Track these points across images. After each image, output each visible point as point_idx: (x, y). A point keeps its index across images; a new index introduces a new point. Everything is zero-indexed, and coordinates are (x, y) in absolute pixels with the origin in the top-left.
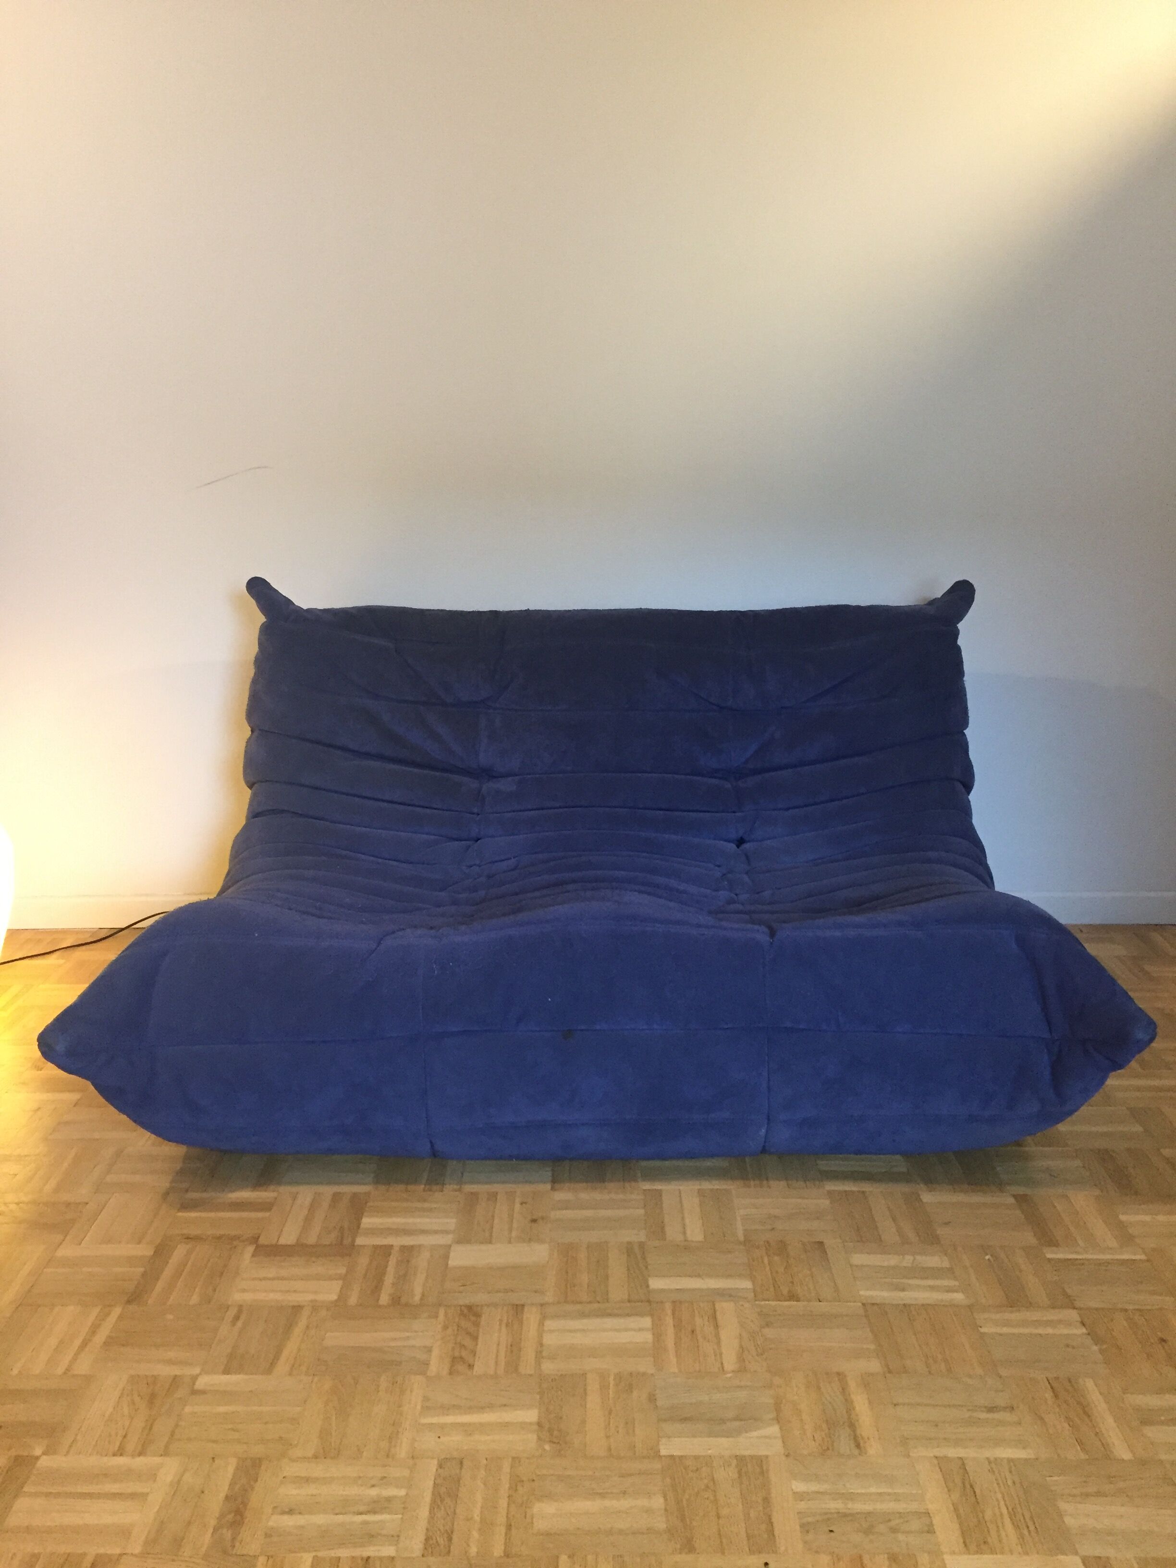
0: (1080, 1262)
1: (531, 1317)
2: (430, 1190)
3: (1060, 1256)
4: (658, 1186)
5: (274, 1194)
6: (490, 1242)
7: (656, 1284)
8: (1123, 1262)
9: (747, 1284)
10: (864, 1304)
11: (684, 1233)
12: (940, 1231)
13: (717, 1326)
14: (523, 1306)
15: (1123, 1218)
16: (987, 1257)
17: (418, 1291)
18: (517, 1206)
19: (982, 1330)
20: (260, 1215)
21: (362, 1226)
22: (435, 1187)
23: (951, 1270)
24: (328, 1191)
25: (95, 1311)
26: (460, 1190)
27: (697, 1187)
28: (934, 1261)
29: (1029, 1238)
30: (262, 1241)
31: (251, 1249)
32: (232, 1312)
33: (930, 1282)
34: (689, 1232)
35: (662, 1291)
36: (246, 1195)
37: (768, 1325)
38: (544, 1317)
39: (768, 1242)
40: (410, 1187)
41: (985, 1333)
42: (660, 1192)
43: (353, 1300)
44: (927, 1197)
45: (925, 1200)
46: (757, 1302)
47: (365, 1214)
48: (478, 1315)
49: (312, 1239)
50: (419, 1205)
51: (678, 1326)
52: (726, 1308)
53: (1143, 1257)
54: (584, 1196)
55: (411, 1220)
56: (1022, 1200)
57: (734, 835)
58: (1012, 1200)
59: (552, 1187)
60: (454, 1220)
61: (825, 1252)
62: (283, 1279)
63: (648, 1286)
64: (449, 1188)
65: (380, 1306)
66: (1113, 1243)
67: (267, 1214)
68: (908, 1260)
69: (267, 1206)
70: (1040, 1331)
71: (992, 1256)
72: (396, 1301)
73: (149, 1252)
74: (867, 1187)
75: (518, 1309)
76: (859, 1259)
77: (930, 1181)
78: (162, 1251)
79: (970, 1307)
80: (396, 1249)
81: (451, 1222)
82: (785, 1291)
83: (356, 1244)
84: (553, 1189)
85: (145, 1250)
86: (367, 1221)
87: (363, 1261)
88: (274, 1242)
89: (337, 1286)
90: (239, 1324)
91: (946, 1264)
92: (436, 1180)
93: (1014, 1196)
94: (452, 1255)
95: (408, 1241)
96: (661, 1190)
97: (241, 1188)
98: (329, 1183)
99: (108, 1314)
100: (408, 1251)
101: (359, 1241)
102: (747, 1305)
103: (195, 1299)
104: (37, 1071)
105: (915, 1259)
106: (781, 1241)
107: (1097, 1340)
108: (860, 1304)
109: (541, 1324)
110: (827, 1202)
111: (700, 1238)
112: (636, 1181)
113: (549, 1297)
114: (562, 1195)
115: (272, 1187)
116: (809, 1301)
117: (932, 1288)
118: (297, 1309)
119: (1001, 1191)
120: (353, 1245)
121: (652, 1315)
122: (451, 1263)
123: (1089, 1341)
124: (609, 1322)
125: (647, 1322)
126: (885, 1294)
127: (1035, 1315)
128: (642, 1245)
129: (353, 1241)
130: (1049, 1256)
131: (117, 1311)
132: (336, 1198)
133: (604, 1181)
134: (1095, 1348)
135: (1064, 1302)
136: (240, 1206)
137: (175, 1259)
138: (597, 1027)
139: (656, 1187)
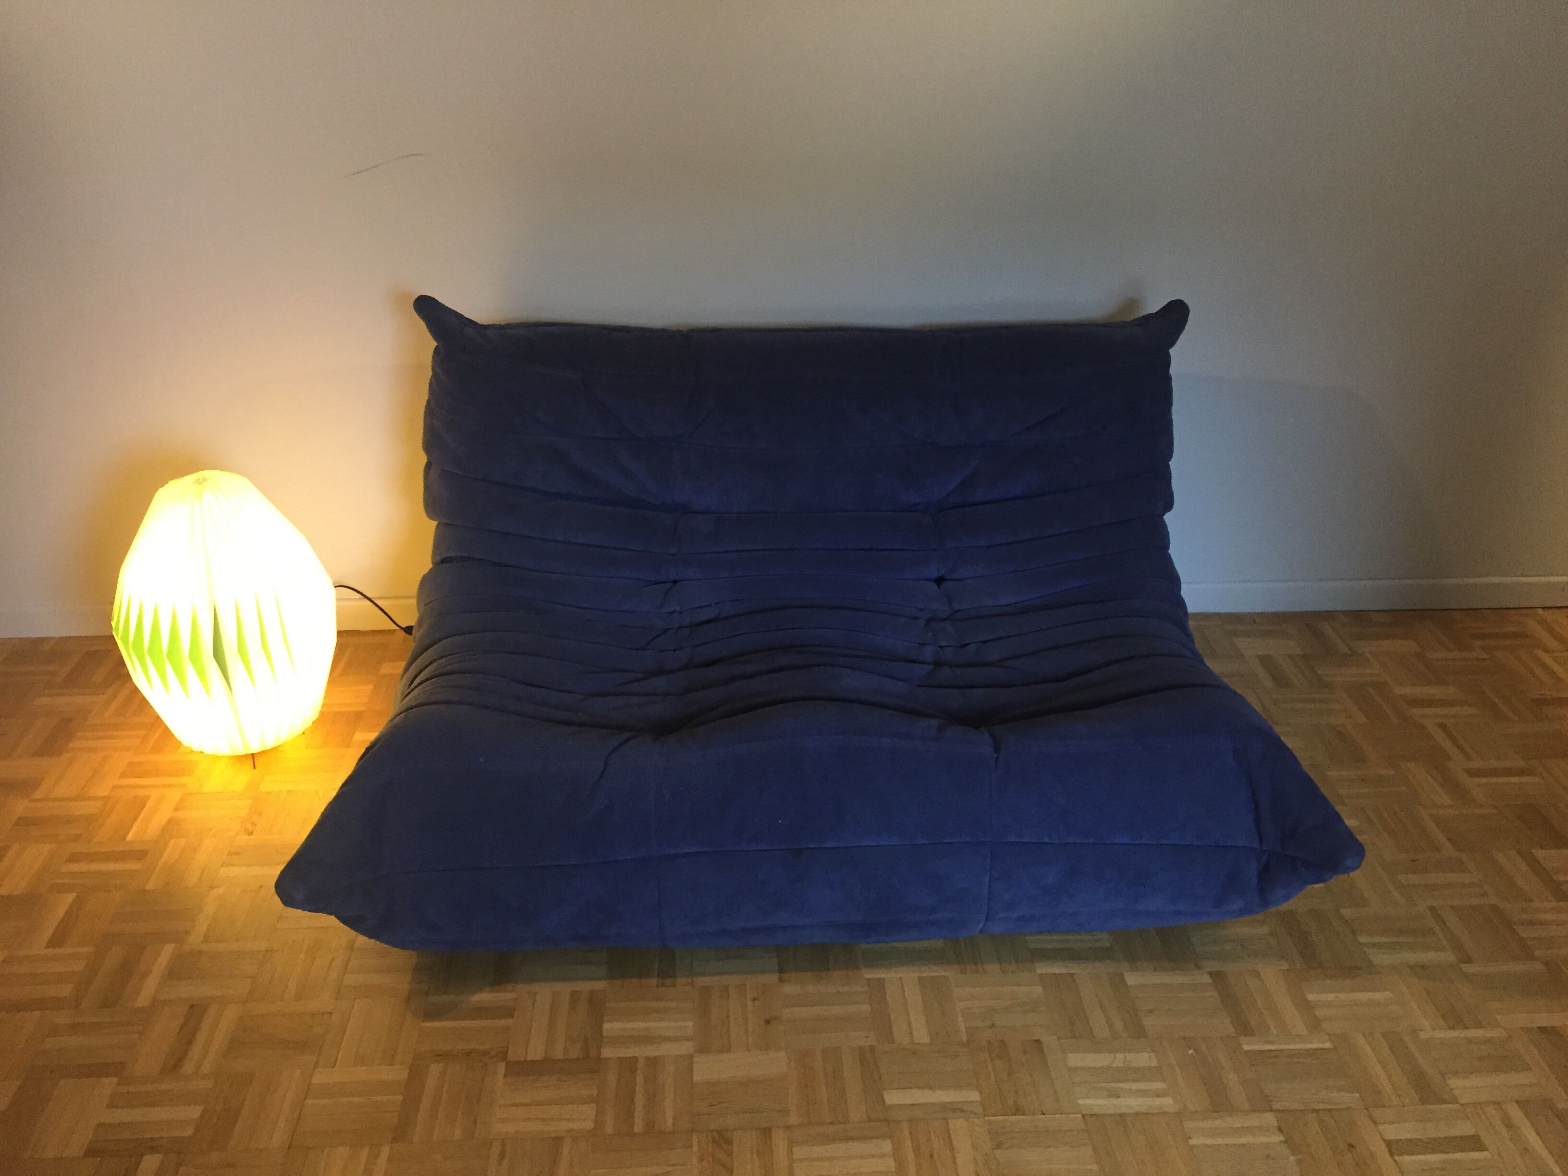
0: (1274, 1054)
1: (779, 1141)
2: (664, 985)
3: (1256, 1047)
4: (878, 975)
5: (513, 995)
6: (729, 1051)
7: (893, 1098)
8: (1312, 1053)
9: (974, 1096)
10: (1083, 1116)
11: (911, 1034)
12: (1147, 1022)
13: (952, 1150)
14: (770, 1129)
15: (1310, 997)
16: (1191, 1052)
17: (669, 1114)
18: (749, 1003)
19: (1192, 1142)
20: (502, 1023)
21: (605, 1034)
22: (668, 981)
23: (1158, 1069)
24: (565, 988)
25: (366, 1151)
26: (692, 984)
27: (917, 975)
28: (1144, 1059)
29: (1225, 1025)
30: (511, 1057)
31: (502, 1067)
32: (496, 1149)
33: (1142, 1086)
34: (915, 1033)
35: (900, 1107)
36: (484, 997)
37: (999, 1146)
38: (792, 1143)
39: (989, 1042)
40: (644, 981)
41: (1193, 1146)
42: (881, 982)
43: (609, 1129)
44: (1132, 979)
45: (1129, 983)
46: (987, 1118)
47: (605, 1018)
48: (729, 1142)
49: (558, 1053)
50: (653, 1004)
51: (917, 1150)
52: (958, 1125)
53: (1328, 1045)
54: (810, 988)
55: (652, 1024)
56: (1218, 977)
57: (935, 575)
58: (1207, 979)
59: (779, 979)
60: (692, 1024)
61: (1042, 1052)
62: (539, 1104)
63: (884, 1101)
64: (681, 981)
65: (635, 1134)
66: (1300, 1028)
67: (510, 1022)
68: (1118, 1059)
69: (509, 1012)
70: (1243, 1140)
71: (1195, 1050)
72: (650, 1126)
73: (404, 1075)
74: (1075, 968)
75: (766, 1133)
76: (1075, 1060)
77: (1133, 959)
78: (416, 1073)
79: (1178, 1114)
80: (641, 1062)
81: (689, 1026)
82: (1011, 1103)
83: (602, 1057)
84: (781, 981)
85: (397, 1073)
86: (610, 1027)
87: (612, 1078)
88: (522, 1059)
89: (589, 1110)
90: (506, 1162)
91: (1154, 1063)
92: (667, 973)
93: (1211, 974)
94: (696, 1067)
95: (650, 1051)
96: (883, 979)
97: (480, 990)
98: (565, 979)
99: (377, 1156)
100: (653, 1062)
101: (606, 1052)
102: (977, 1121)
103: (458, 1133)
104: (248, 835)
105: (1125, 1058)
106: (1002, 1041)
107: (1294, 1151)
108: (1080, 1116)
109: (790, 1152)
110: (1040, 989)
111: (927, 1040)
112: (858, 968)
113: (793, 1120)
114: (789, 989)
115: (510, 986)
116: (1033, 1114)
117: (1143, 1093)
118: (558, 1140)
119: (1198, 967)
120: (599, 1059)
121: (891, 1138)
122: (697, 1078)
123: (1286, 1151)
124: (855, 1147)
125: (887, 1146)
126: (1101, 1102)
127: (1236, 1122)
128: (872, 1049)
129: (599, 1053)
130: (1246, 1048)
131: (385, 1151)
132: (575, 996)
133: (828, 970)
134: (1292, 1158)
135: (1263, 1103)
136: (481, 1012)
137: (431, 1083)
138: (826, 845)
139: (878, 976)
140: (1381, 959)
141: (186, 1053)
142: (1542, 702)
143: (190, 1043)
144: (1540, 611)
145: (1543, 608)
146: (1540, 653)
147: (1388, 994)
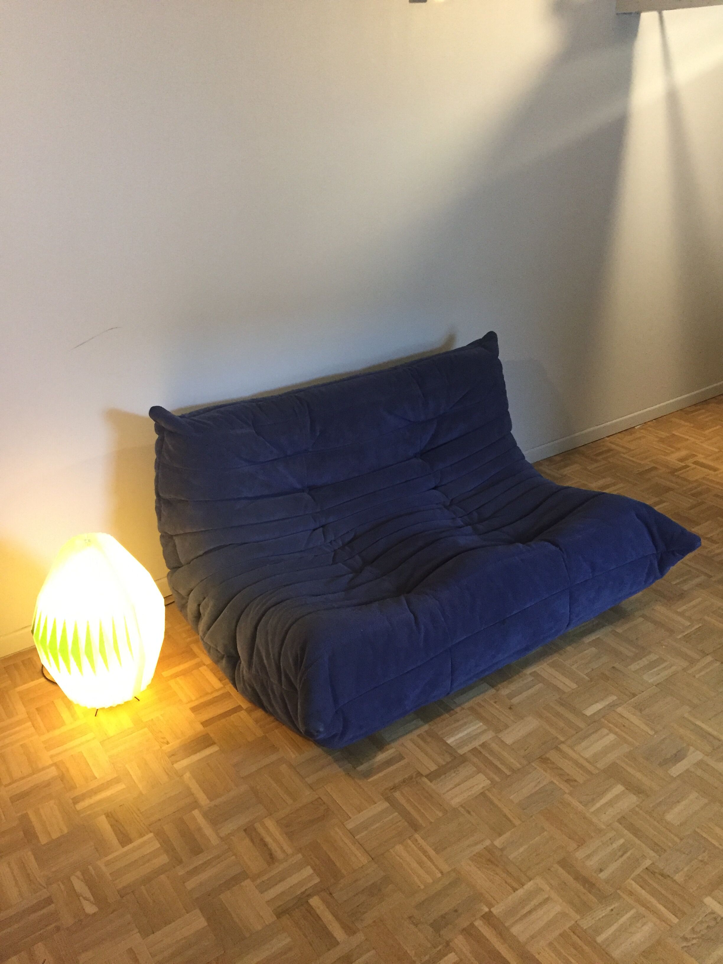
0: (689, 635)
1: (566, 749)
2: (452, 716)
3: (681, 636)
5: (394, 750)
6: (508, 727)
7: (588, 713)
8: (699, 630)
9: (614, 697)
10: (655, 686)
12: (640, 643)
13: (628, 720)
14: (557, 746)
15: (679, 610)
17: (513, 761)
18: (495, 705)
19: (696, 677)
20: (403, 762)
21: (451, 745)
22: (453, 712)
23: (660, 658)
24: (413, 736)
25: (409, 841)
26: (463, 709)
27: (546, 663)
28: (653, 657)
29: (664, 633)
30: (424, 773)
31: (425, 779)
32: (463, 811)
33: (661, 666)
34: (569, 686)
35: (594, 714)
36: (381, 757)
37: (641, 710)
38: (571, 747)
40: (442, 717)
42: (535, 672)
43: (497, 779)
44: (619, 630)
45: (620, 632)
46: (627, 703)
47: (444, 739)
48: (548, 759)
49: (441, 762)
51: (617, 726)
52: (621, 710)
53: (700, 625)
54: (512, 688)
55: (465, 732)
56: (644, 617)
58: (642, 619)
60: (482, 724)
61: (619, 670)
63: (586, 715)
64: (457, 710)
65: (509, 776)
66: (687, 622)
67: (406, 760)
68: (645, 661)
69: (400, 757)
70: (710, 669)
71: (664, 646)
72: (511, 769)
73: (387, 804)
75: (557, 748)
76: (632, 668)
78: (391, 801)
80: (479, 748)
82: (628, 693)
83: (461, 754)
84: (497, 690)
85: (383, 805)
86: (451, 741)
87: (475, 760)
88: (430, 772)
89: (481, 776)
90: (472, 813)
91: (657, 657)
92: (448, 709)
93: (641, 617)
94: (503, 739)
95: (478, 742)
97: (377, 755)
98: (407, 733)
99: (417, 841)
100: (484, 746)
101: (461, 752)
102: (625, 706)
103: (439, 814)
104: (167, 744)
105: (647, 659)
109: (574, 751)
110: (594, 649)
111: (576, 686)
113: (562, 739)
114: (504, 692)
115: (388, 747)
116: (640, 694)
118: (483, 794)
119: (635, 616)
122: (509, 743)
126: (656, 678)
127: (702, 664)
128: (561, 699)
129: (458, 753)
130: (678, 637)
131: (418, 837)
132: (421, 737)
135: (704, 654)
136: (389, 763)
137: (403, 801)
138: (514, 613)
139: (533, 670)
140: (685, 587)
141: (269, 850)
142: (641, 474)
143: (265, 845)
144: (608, 439)
145: (607, 437)
146: (622, 455)
147: (700, 599)
